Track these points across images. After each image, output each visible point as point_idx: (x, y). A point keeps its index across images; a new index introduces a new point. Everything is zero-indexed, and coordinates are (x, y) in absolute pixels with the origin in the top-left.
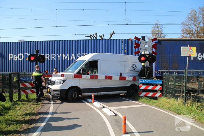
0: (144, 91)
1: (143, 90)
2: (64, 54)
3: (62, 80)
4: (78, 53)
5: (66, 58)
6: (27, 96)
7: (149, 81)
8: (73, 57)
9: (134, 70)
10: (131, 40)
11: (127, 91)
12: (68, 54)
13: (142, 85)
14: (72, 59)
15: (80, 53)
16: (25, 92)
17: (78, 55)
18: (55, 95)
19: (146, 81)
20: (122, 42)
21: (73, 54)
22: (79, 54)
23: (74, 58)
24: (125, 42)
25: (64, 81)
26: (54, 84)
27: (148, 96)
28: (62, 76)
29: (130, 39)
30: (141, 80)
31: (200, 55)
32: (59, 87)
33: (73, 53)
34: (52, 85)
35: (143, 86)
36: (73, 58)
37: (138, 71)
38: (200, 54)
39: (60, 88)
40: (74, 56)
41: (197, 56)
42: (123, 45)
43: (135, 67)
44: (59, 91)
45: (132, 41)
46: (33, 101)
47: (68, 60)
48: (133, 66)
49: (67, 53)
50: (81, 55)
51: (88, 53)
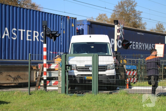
4: (13, 28)
7: (130, 67)
8: (6, 33)
13: (127, 71)
14: (5, 36)
15: (16, 28)
17: (13, 31)
21: (7, 29)
22: (14, 29)
23: (8, 35)
24: (64, 20)
30: (127, 66)
36: (7, 35)
42: (62, 24)
50: (17, 30)
51: (27, 29)
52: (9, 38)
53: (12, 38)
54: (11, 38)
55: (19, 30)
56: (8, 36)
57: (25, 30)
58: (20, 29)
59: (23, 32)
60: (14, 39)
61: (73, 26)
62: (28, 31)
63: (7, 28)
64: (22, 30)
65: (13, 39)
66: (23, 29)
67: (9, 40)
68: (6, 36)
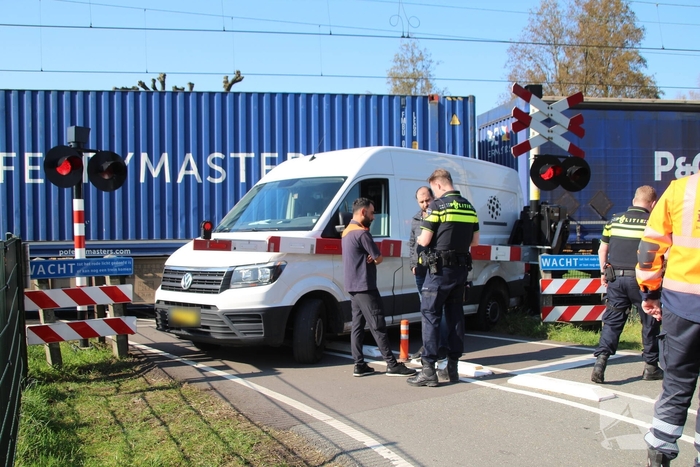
0: (560, 299)
1: (553, 295)
2: (144, 157)
3: (271, 264)
4: (212, 151)
5: (155, 174)
6: (56, 355)
7: (576, 260)
8: (188, 168)
9: (493, 220)
10: (436, 101)
11: (477, 306)
12: (166, 157)
13: (548, 276)
14: (187, 178)
15: (224, 151)
16: (46, 334)
17: (213, 161)
18: (240, 336)
19: (564, 262)
20: (402, 110)
21: (190, 157)
22: (218, 155)
23: (194, 171)
24: (413, 109)
25: (276, 271)
26: (226, 285)
27: (575, 318)
28: (272, 245)
29: (432, 98)
30: (548, 258)
31: (684, 164)
32: (259, 298)
33: (187, 150)
34: (215, 291)
35: (555, 280)
36: (191, 173)
37: (505, 224)
38: (682, 159)
39: (263, 303)
40: (193, 165)
41: (675, 168)
42: (404, 121)
43: (497, 206)
44: (259, 316)
45: (439, 104)
46: (92, 376)
47: (168, 179)
48: (491, 201)
49: (162, 151)
50: (226, 158)
51: (260, 151)
52: (200, 181)
53: (209, 179)
54: (206, 181)
55: (232, 155)
56: (194, 176)
57: (252, 155)
58: (236, 151)
59: (248, 160)
60: (217, 181)
61: (457, 123)
62: (265, 155)
63: (191, 155)
64: (242, 156)
65: (214, 184)
66: (248, 150)
67: (199, 186)
68: (189, 176)
